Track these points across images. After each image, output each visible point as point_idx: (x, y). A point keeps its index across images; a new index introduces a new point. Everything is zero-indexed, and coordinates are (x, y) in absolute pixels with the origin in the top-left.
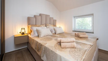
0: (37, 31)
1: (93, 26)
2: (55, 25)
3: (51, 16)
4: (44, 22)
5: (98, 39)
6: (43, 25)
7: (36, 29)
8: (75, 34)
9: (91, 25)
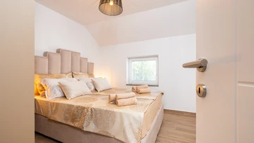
0: (61, 87)
1: (158, 75)
2: (91, 75)
3: (82, 55)
4: (68, 68)
5: (163, 94)
6: (66, 74)
7: (59, 83)
8: (133, 88)
9: (155, 73)
